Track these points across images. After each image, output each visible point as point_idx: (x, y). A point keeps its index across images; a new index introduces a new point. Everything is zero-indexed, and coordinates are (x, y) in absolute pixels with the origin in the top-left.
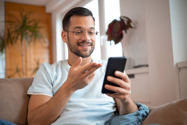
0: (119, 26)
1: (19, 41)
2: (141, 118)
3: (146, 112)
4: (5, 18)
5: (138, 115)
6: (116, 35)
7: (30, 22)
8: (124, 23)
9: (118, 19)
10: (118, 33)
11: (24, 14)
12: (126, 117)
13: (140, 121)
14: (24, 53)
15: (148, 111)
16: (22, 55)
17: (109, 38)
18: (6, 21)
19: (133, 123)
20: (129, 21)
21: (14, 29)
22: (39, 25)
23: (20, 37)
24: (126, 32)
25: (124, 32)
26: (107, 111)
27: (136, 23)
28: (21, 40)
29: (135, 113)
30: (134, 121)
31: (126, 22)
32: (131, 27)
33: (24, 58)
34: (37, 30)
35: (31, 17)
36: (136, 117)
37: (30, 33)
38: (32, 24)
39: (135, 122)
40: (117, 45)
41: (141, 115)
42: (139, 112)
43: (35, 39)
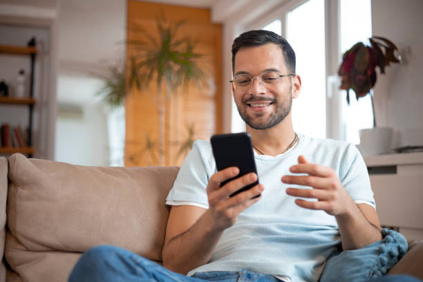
0: (367, 57)
1: (153, 84)
3: (399, 249)
4: (128, 35)
5: (380, 252)
6: (361, 77)
7: (178, 44)
8: (380, 51)
9: (367, 43)
10: (365, 73)
11: (166, 25)
13: (383, 265)
14: (163, 109)
15: (404, 247)
16: (159, 113)
17: (343, 82)
18: (129, 42)
19: (369, 268)
20: (391, 47)
21: (144, 59)
22: (196, 50)
23: (155, 75)
24: (383, 71)
25: (378, 70)
27: (407, 52)
28: (159, 81)
30: (371, 265)
31: (383, 50)
32: (396, 61)
33: (163, 119)
34: (193, 60)
35: (179, 34)
36: (375, 256)
37: (176, 67)
38: (181, 48)
39: (374, 266)
40: (361, 99)
42: (383, 246)
43: (187, 78)
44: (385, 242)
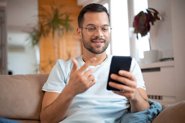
0: (145, 18)
1: (51, 34)
2: (150, 116)
3: (158, 110)
4: (39, 12)
5: (148, 113)
6: (143, 27)
7: (62, 15)
8: (151, 15)
9: (145, 11)
10: (145, 25)
11: (55, 7)
12: (136, 115)
13: (149, 120)
14: (56, 45)
15: (160, 109)
16: (54, 48)
17: (135, 30)
18: (40, 16)
19: (142, 121)
20: (156, 13)
21: (46, 23)
22: (70, 18)
23: (51, 30)
24: (153, 24)
25: (150, 23)
26: (119, 108)
27: (164, 15)
28: (53, 33)
29: (145, 111)
30: (143, 120)
31: (153, 14)
32: (159, 19)
33: (56, 50)
34: (69, 23)
35: (61, 11)
36: (145, 115)
37: (61, 27)
38: (63, 17)
39: (144, 120)
40: (143, 37)
41: (151, 114)
42: (150, 110)
43: (67, 31)
44: (150, 108)
